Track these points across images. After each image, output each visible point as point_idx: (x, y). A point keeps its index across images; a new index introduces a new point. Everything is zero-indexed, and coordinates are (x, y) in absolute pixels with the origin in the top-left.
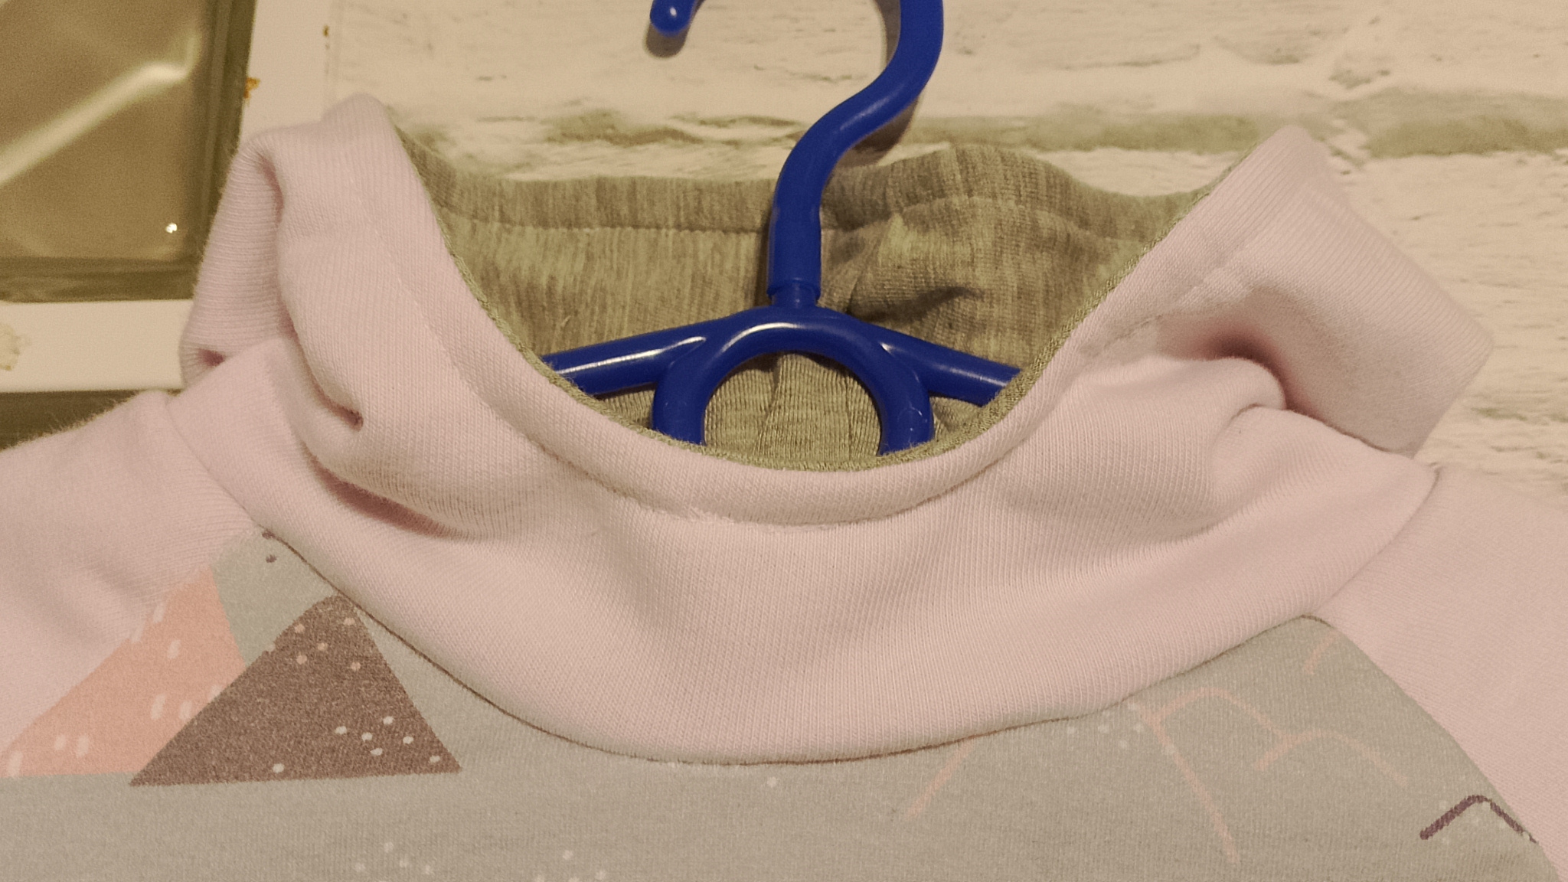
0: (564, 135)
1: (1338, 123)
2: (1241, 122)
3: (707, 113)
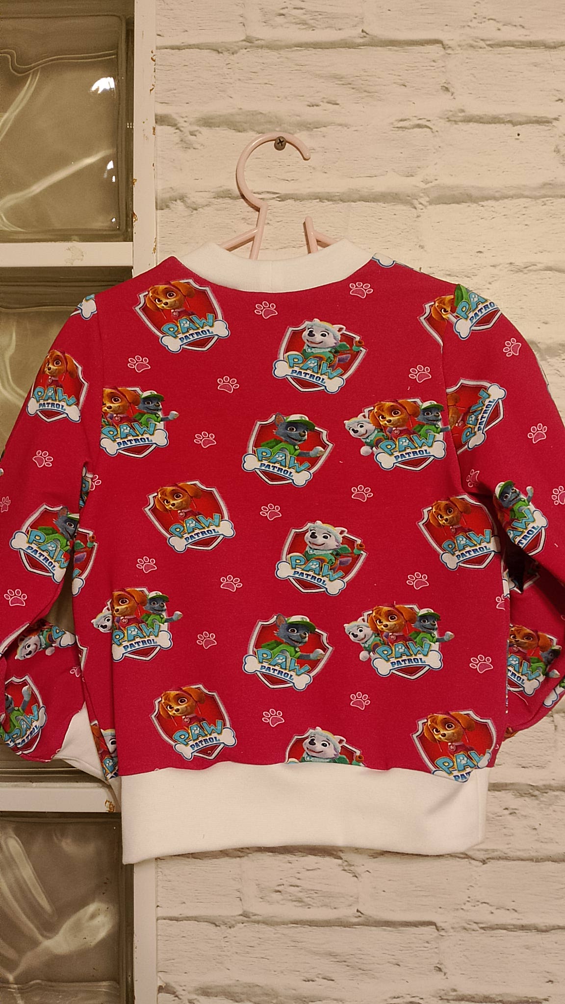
0: (218, 196)
1: (422, 195)
2: (396, 194)
3: (254, 191)
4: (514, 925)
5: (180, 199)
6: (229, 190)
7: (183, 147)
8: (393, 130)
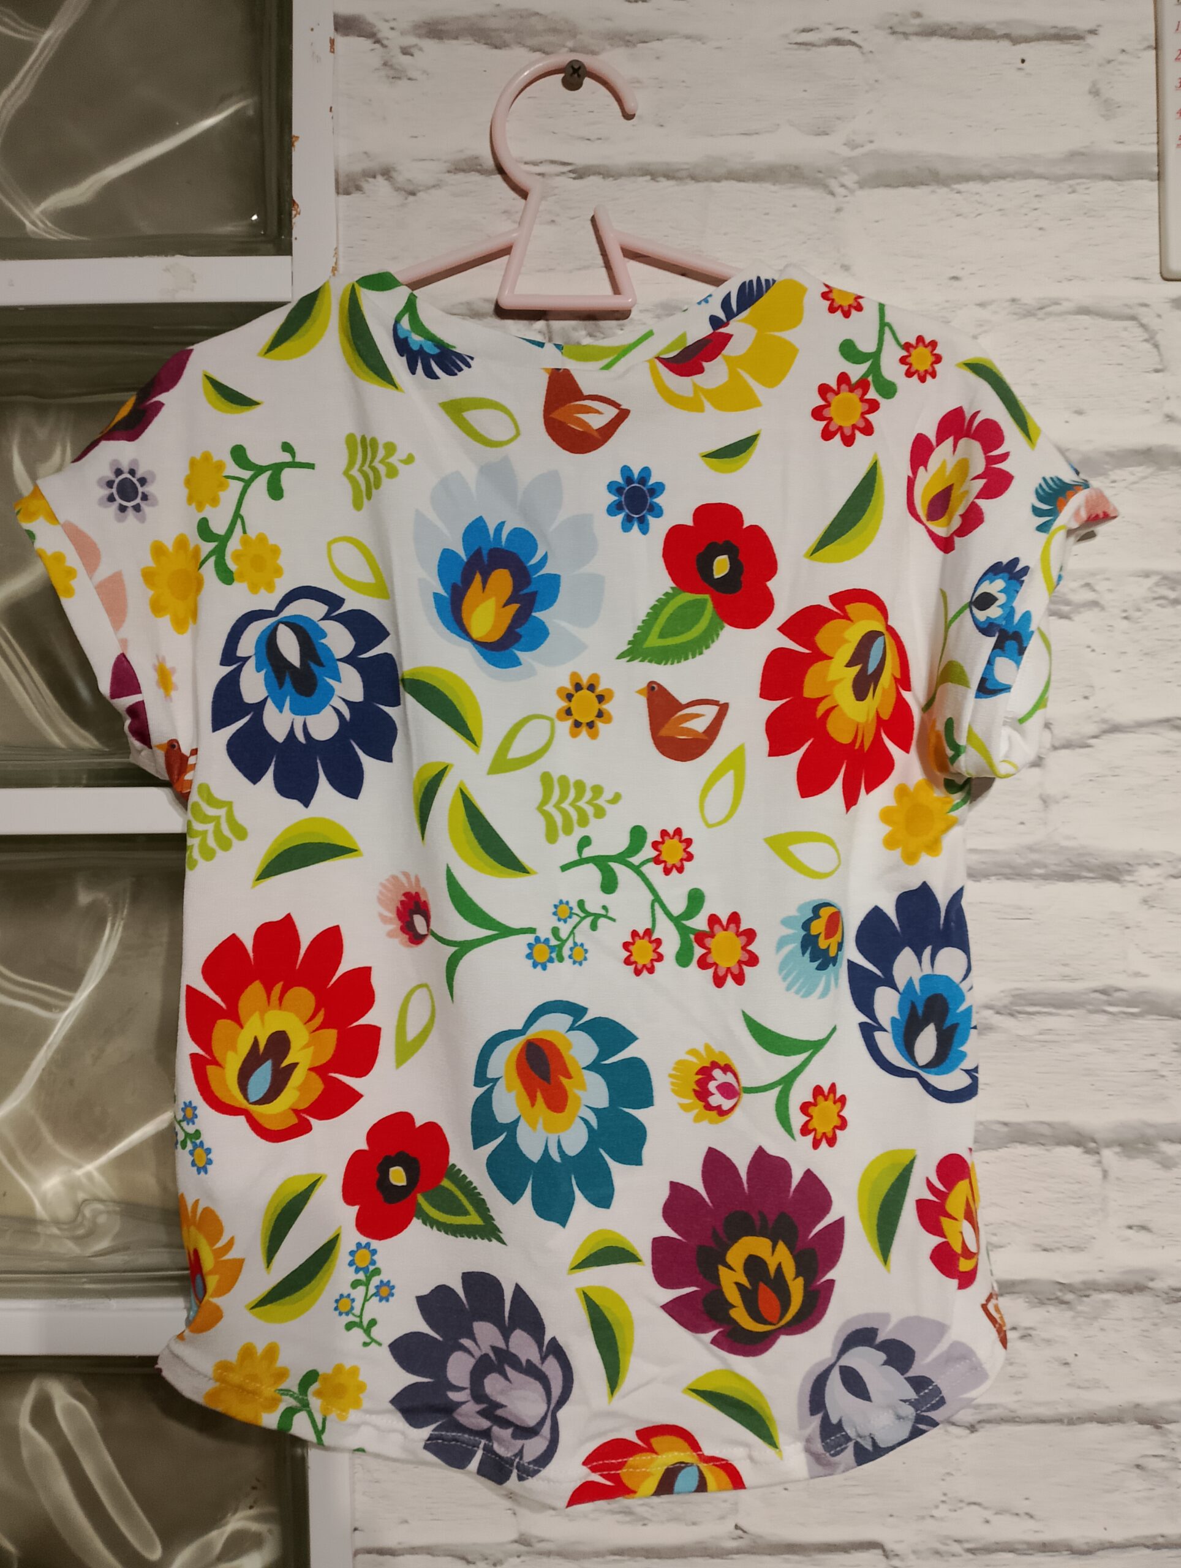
0: (456, 169)
1: (844, 169)
2: (797, 168)
3: (528, 158)
4: (1028, 1543)
5: (383, 174)
6: (477, 158)
7: (388, 77)
8: (787, 49)
